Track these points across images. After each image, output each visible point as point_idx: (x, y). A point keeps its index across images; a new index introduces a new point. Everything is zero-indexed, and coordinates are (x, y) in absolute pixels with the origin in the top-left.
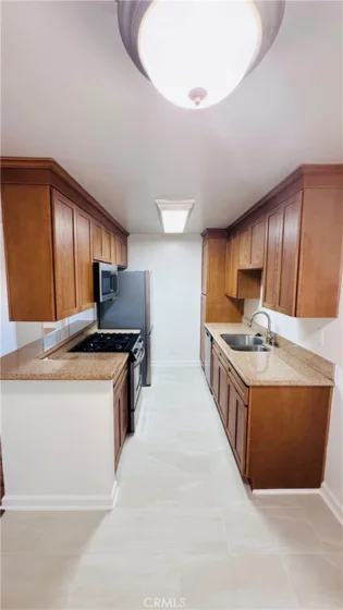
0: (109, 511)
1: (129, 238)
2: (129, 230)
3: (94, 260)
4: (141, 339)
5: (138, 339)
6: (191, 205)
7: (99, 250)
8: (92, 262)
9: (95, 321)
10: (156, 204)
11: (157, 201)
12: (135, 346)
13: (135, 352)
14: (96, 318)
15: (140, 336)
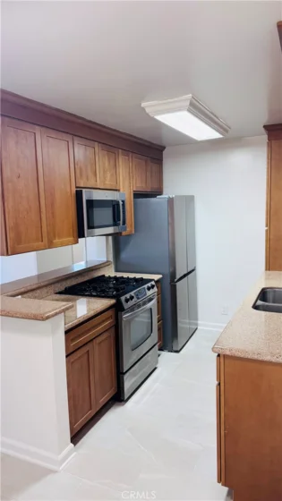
0: (55, 472)
3: (77, 187)
4: (153, 287)
5: (146, 286)
6: (188, 103)
7: (90, 174)
8: (74, 190)
9: (108, 261)
10: (143, 109)
11: (143, 105)
12: (132, 293)
13: (127, 301)
14: (111, 259)
15: (153, 283)
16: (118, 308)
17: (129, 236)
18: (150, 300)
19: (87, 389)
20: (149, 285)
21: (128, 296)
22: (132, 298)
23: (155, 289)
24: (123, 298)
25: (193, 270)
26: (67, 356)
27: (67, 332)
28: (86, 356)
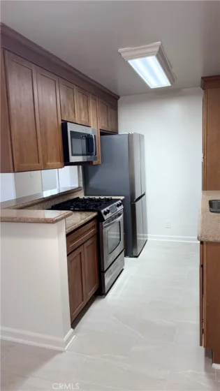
0: (61, 352)
1: (119, 101)
2: (119, 94)
3: (62, 120)
4: (121, 204)
5: (116, 203)
6: (157, 49)
7: (71, 111)
8: (60, 122)
9: (79, 187)
10: (120, 54)
11: (120, 50)
12: (108, 208)
13: (106, 213)
14: (82, 185)
15: (120, 201)
16: (99, 219)
17: (97, 165)
18: (119, 215)
19: (80, 284)
20: (118, 202)
21: (105, 210)
22: (108, 211)
23: (122, 207)
24: (102, 211)
25: (144, 194)
26: (68, 255)
27: (67, 235)
28: (79, 257)
